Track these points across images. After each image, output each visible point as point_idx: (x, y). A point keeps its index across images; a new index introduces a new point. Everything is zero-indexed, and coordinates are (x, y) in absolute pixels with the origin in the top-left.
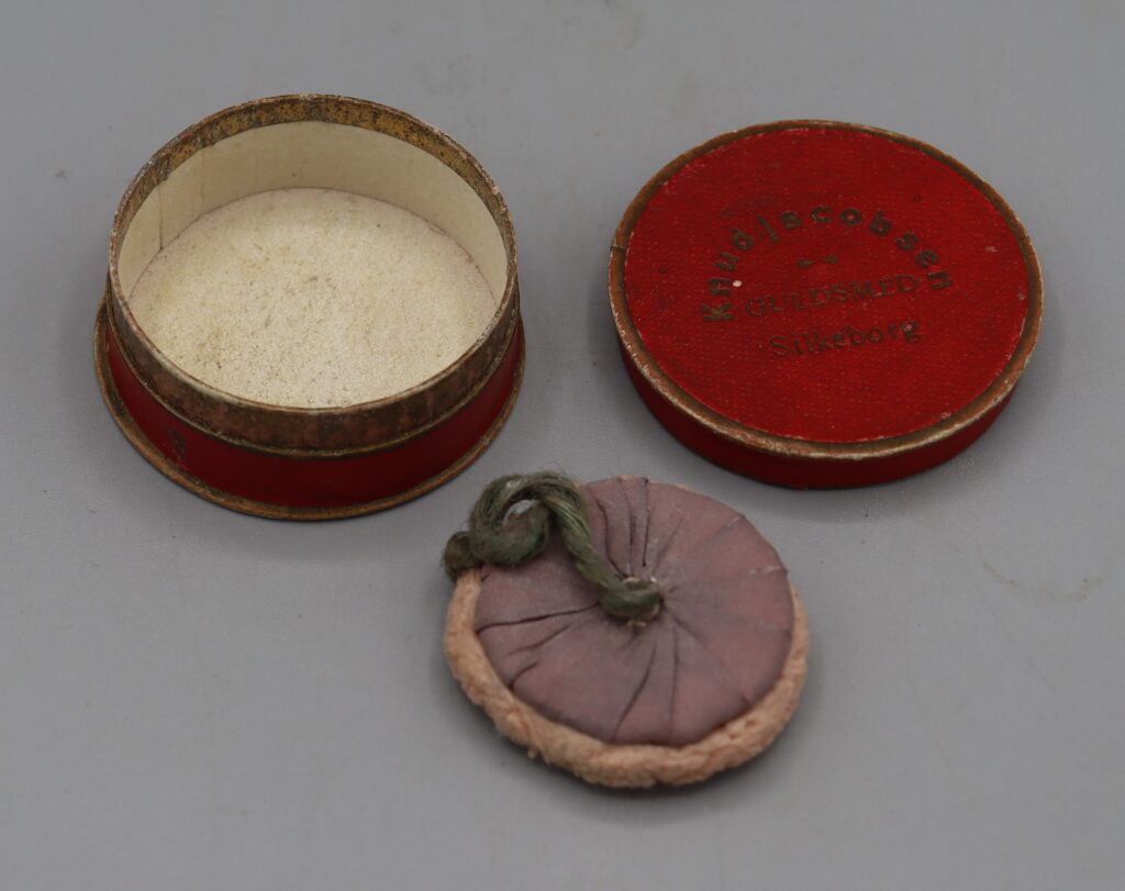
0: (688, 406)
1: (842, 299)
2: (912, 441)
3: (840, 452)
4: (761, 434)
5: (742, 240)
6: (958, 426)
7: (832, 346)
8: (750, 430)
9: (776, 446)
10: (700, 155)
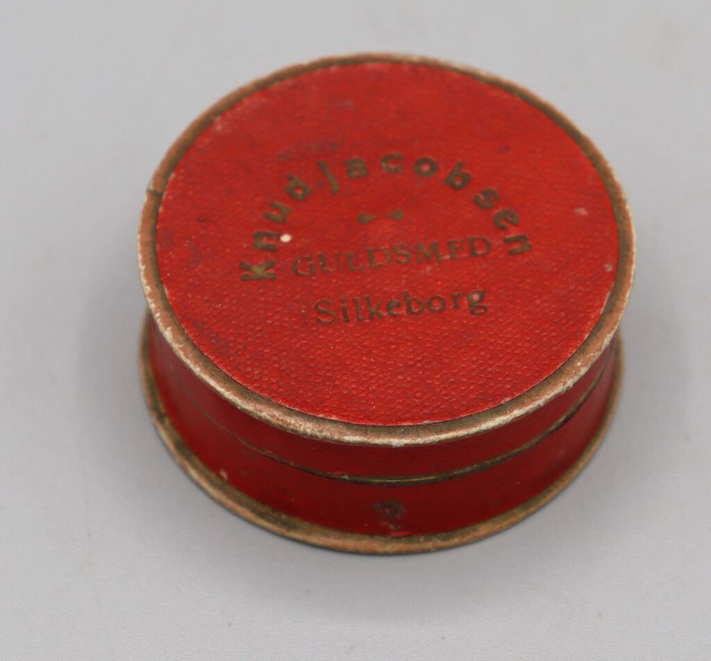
0: (212, 376)
1: (404, 261)
2: (462, 427)
3: (379, 437)
4: (290, 412)
5: (298, 188)
6: (517, 413)
7: (385, 314)
8: (279, 407)
9: (307, 427)
10: (262, 88)
